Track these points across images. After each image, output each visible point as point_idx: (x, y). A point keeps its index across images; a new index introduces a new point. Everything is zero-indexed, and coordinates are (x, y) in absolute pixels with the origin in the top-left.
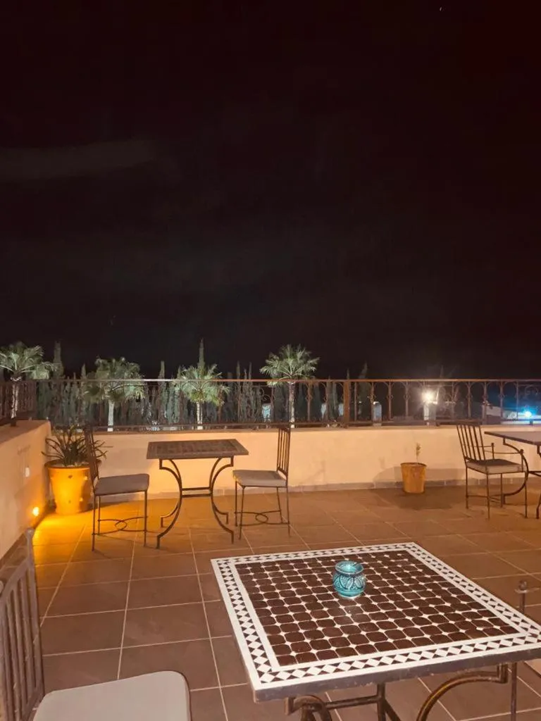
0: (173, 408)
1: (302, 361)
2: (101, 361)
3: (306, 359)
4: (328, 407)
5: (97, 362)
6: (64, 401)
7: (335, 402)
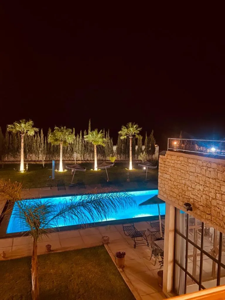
0: (79, 147)
1: (135, 129)
2: (57, 128)
3: (137, 128)
4: (138, 147)
5: (55, 128)
6: (34, 144)
7: (141, 145)
